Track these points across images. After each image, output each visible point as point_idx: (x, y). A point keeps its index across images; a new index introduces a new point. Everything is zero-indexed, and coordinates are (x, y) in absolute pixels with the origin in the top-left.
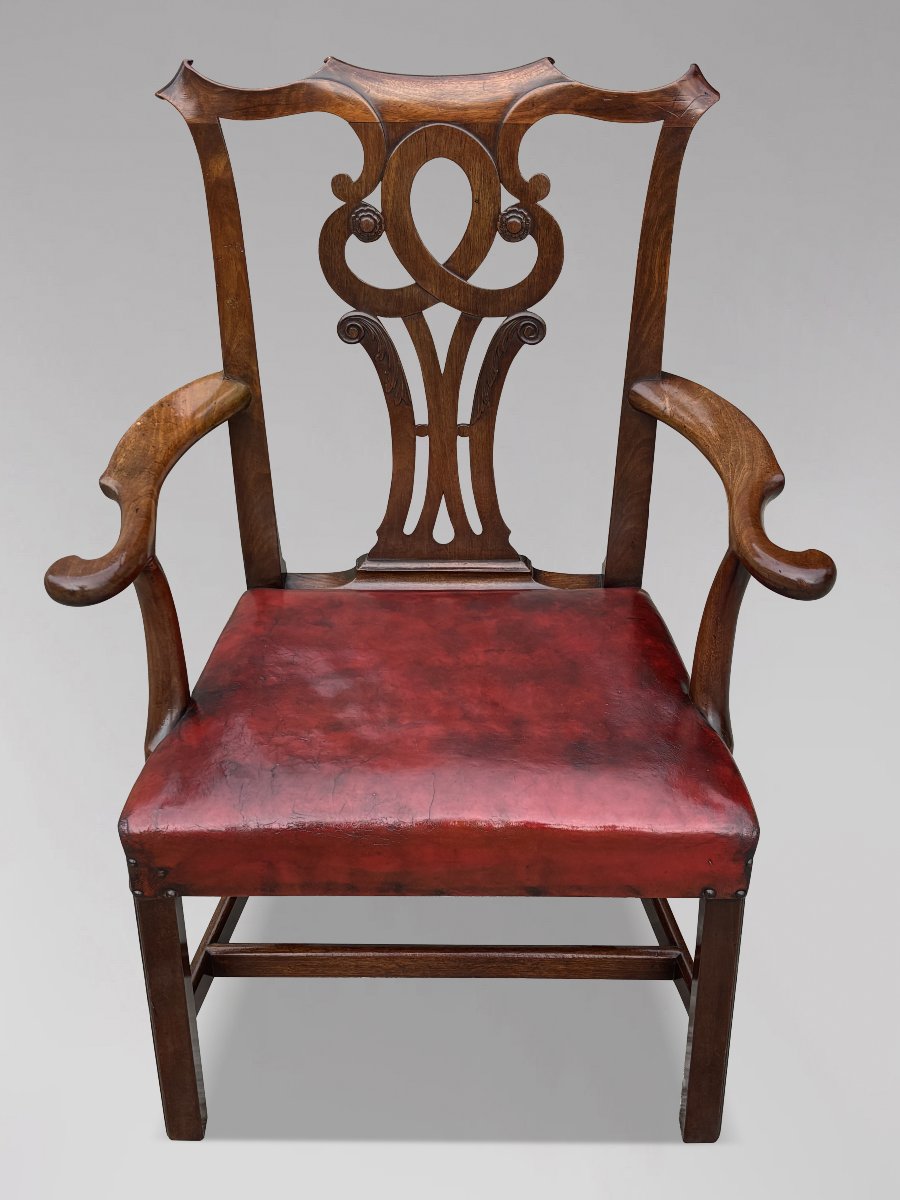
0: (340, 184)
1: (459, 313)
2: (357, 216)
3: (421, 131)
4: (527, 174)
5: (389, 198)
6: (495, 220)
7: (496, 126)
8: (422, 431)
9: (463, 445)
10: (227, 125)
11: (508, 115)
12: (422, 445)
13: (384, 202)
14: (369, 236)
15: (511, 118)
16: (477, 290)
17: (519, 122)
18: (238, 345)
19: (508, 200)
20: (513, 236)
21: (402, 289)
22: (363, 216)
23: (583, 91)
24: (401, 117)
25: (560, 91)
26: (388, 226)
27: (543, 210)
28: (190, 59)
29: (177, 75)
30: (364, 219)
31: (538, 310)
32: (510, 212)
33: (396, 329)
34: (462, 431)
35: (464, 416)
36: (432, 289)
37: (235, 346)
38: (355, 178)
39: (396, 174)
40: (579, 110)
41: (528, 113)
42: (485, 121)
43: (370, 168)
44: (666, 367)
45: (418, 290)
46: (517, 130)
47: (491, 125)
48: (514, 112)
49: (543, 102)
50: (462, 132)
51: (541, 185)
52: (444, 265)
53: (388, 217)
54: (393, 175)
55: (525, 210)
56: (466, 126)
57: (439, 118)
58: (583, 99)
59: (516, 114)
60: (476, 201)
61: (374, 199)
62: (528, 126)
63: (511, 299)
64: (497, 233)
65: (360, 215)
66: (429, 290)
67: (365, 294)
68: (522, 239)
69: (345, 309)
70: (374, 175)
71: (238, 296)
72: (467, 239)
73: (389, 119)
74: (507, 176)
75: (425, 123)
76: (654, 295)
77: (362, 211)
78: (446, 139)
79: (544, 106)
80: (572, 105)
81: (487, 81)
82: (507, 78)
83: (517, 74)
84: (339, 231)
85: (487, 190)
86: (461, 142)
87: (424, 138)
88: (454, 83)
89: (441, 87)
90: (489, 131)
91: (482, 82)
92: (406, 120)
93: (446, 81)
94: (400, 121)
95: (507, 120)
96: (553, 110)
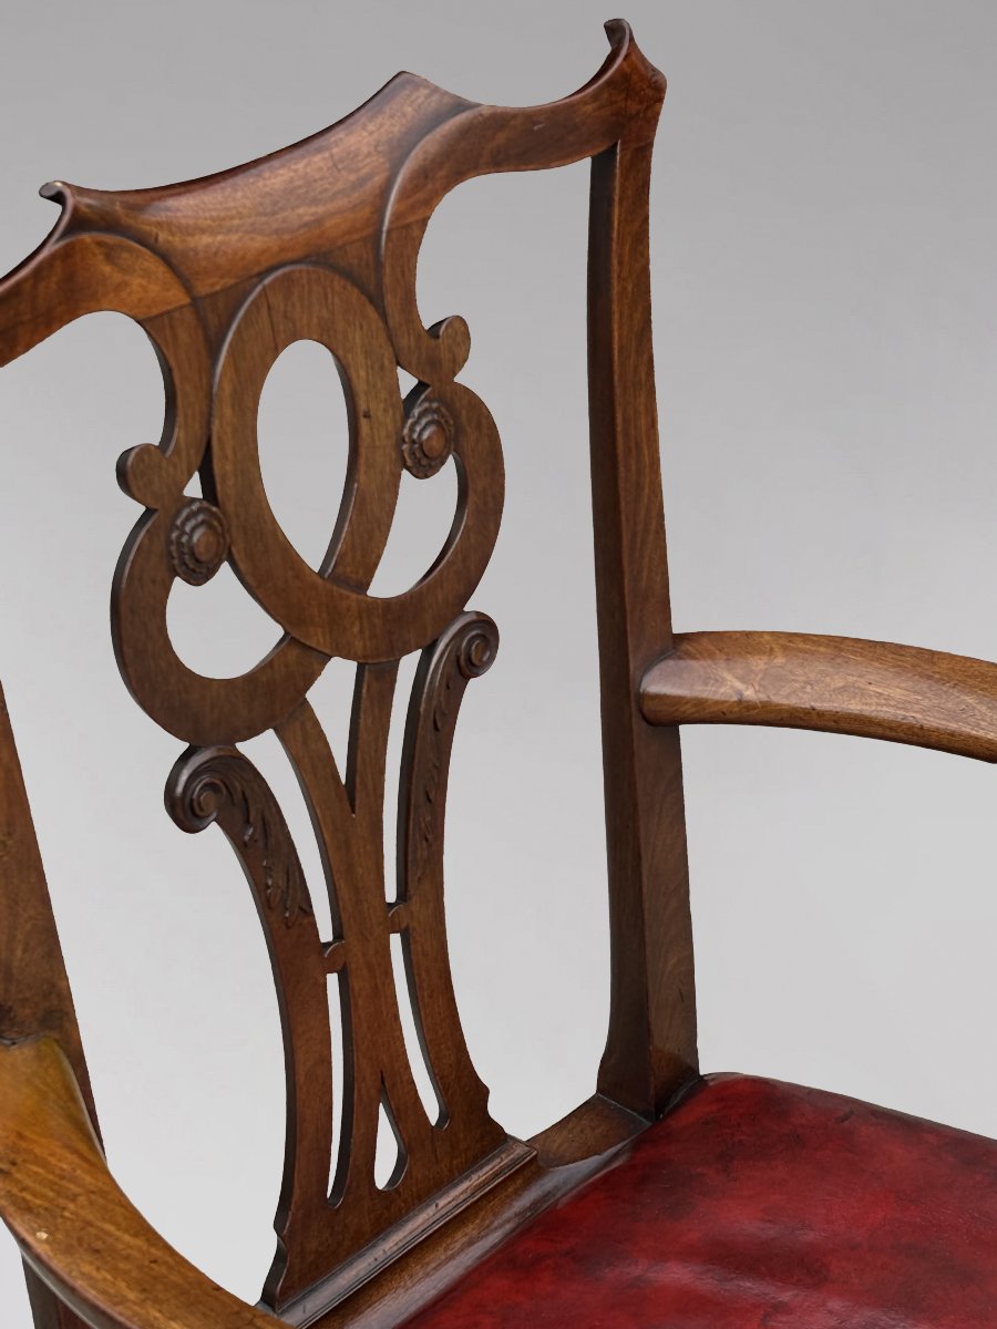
2: (182, 533)
3: (257, 297)
6: (398, 443)
14: (200, 572)
15: (397, 216)
16: (387, 602)
17: (409, 219)
20: (427, 465)
22: (194, 527)
23: (499, 120)
24: (222, 277)
25: (465, 132)
27: (464, 392)
30: (197, 534)
36: (318, 640)
37: (19, 952)
40: (499, 161)
41: (418, 195)
42: (354, 237)
45: (294, 653)
46: (410, 233)
47: (366, 242)
48: (395, 203)
49: (441, 165)
51: (460, 339)
52: (321, 572)
54: (228, 411)
55: (440, 402)
57: (282, 257)
58: (501, 138)
59: (401, 206)
60: (364, 415)
62: (424, 222)
65: (188, 529)
66: (314, 645)
70: (197, 427)
73: (203, 288)
75: (262, 275)
77: (189, 518)
79: (443, 171)
80: (485, 156)
81: (335, 150)
82: (365, 134)
83: (379, 120)
84: (154, 582)
85: (379, 385)
86: (326, 298)
87: (264, 310)
88: (281, 172)
89: (267, 189)
90: (365, 256)
91: (327, 155)
92: (231, 281)
93: (267, 174)
94: (218, 288)
95: (391, 222)
96: (459, 176)
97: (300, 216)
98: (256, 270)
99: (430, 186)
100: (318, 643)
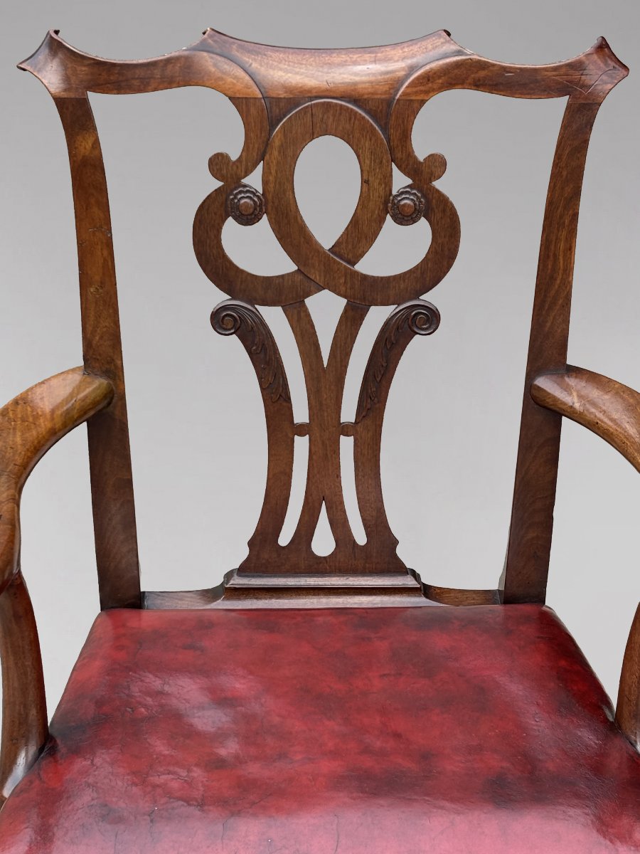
0: (218, 164)
1: (345, 301)
2: (235, 198)
3: (307, 107)
4: (421, 151)
5: (271, 178)
6: (386, 202)
7: (389, 102)
8: (301, 430)
9: (347, 445)
10: (97, 101)
11: (400, 92)
12: (301, 445)
13: (265, 183)
14: (248, 219)
15: (404, 94)
16: (365, 277)
17: (413, 98)
18: (101, 338)
19: (400, 181)
20: (405, 218)
21: (282, 276)
22: (243, 198)
23: (482, 65)
24: (286, 92)
25: (458, 65)
26: (270, 208)
27: (438, 191)
28: (57, 29)
29: (42, 43)
30: (242, 201)
31: (431, 298)
32: (402, 193)
33: (275, 319)
34: (346, 430)
35: (348, 412)
36: (317, 276)
37: (97, 338)
38: (234, 156)
39: (279, 152)
40: (478, 85)
41: (422, 88)
42: (376, 97)
43: (251, 146)
44: (571, 360)
45: (300, 277)
46: (411, 106)
47: (383, 100)
48: (407, 87)
49: (439, 77)
50: (352, 110)
51: (437, 164)
52: (329, 250)
53: (270, 197)
54: (276, 153)
55: (418, 191)
56: (356, 101)
57: (327, 94)
58: (482, 74)
59: (409, 90)
60: (365, 182)
61: (255, 180)
62: (423, 102)
63: (402, 286)
64: (389, 217)
65: (239, 196)
66: (313, 277)
67: (242, 282)
68: (414, 222)
69: (219, 298)
70: (255, 154)
71: (102, 284)
72: (355, 222)
73: (272, 93)
74: (399, 155)
75: (311, 99)
76: (558, 282)
77: (240, 192)
78: (334, 116)
79: (440, 81)
80: (470, 80)
81: (379, 55)
82: (401, 51)
83: (411, 48)
84: (215, 214)
85: (378, 170)
86: (350, 119)
87: (309, 115)
88: (343, 56)
89: (329, 61)
90: (381, 107)
91: (373, 55)
92: (291, 96)
93: (334, 55)
94: (282, 96)
95: (400, 96)
96: (450, 85)
97: (344, 78)
98: (309, 95)
99: (430, 85)
100: (316, 277)
